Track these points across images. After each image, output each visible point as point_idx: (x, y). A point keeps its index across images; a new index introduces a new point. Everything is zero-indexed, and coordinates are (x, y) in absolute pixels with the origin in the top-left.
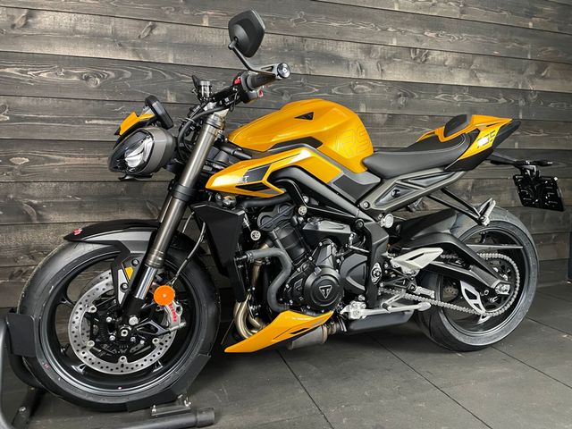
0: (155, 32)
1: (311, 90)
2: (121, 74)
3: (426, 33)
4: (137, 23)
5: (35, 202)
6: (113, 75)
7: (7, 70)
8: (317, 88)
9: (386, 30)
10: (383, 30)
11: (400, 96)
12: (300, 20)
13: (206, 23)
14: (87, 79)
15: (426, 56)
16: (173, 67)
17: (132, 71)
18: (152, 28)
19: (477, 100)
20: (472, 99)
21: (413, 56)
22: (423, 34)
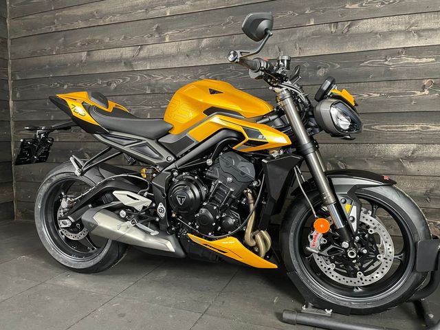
0: (141, 52)
1: (238, 73)
2: (124, 80)
3: (347, 6)
4: (133, 48)
5: (89, 152)
6: (121, 81)
7: (80, 84)
8: (242, 72)
9: (303, 13)
10: (300, 14)
11: (319, 68)
12: (228, 23)
13: (167, 40)
14: (111, 84)
15: (349, 26)
16: (150, 72)
17: (130, 77)
18: (140, 49)
19: (417, 61)
20: (410, 60)
21: (333, 30)
22: (344, 7)
